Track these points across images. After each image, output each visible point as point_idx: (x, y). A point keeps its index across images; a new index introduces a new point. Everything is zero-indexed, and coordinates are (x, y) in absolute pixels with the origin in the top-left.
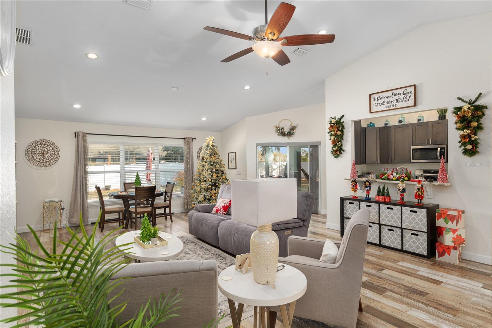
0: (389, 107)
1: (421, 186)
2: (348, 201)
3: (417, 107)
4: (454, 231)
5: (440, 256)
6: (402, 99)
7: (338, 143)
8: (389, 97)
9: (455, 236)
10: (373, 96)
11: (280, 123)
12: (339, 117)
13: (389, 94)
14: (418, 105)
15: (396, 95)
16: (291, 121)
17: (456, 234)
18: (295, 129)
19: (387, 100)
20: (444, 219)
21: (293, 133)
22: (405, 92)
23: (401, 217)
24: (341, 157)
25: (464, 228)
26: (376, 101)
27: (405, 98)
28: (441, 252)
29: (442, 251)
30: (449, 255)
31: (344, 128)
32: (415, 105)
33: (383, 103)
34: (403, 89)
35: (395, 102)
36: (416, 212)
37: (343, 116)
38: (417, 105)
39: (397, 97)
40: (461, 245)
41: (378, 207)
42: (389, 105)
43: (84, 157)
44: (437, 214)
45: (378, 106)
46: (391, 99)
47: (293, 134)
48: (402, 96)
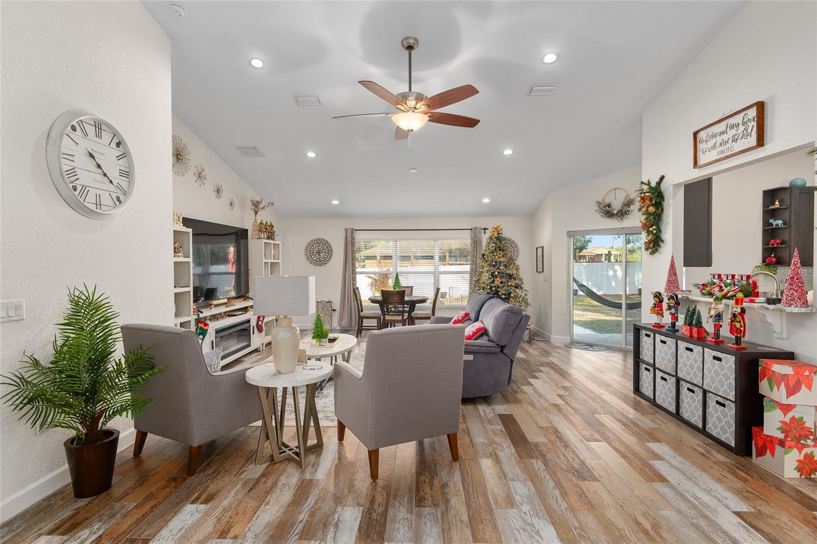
0: (722, 152)
2: (645, 333)
3: (764, 147)
4: (786, 408)
5: (758, 455)
6: (741, 136)
7: (652, 227)
8: (722, 133)
9: (787, 419)
10: (702, 135)
11: (606, 195)
12: (657, 179)
13: (721, 127)
14: (767, 144)
15: (732, 127)
16: (626, 191)
17: (790, 415)
18: (633, 204)
19: (719, 139)
20: (768, 379)
21: (628, 211)
22: (745, 120)
23: (702, 367)
24: (660, 254)
26: (704, 144)
27: (745, 132)
28: (760, 447)
29: (761, 444)
30: (773, 457)
31: (664, 201)
32: (761, 142)
33: (714, 147)
34: (741, 116)
35: (730, 141)
36: (720, 359)
37: (662, 178)
38: (765, 144)
39: (733, 132)
40: (802, 442)
41: (675, 346)
42: (722, 148)
43: (352, 255)
44: (760, 368)
45: (707, 153)
46: (725, 137)
47: (626, 214)
48: (741, 128)
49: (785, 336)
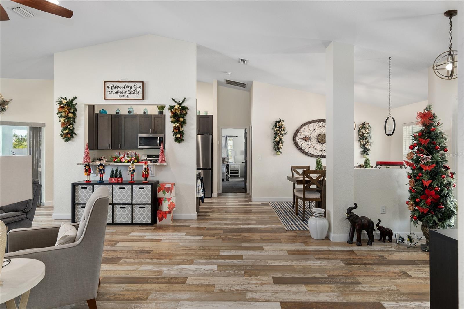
0: (122, 96)
1: (147, 166)
2: (80, 186)
3: (144, 100)
4: (169, 199)
5: (160, 221)
6: (133, 92)
7: (69, 125)
8: (122, 87)
9: (169, 204)
10: (107, 84)
12: (71, 99)
13: (122, 85)
14: (145, 100)
15: (128, 87)
17: (170, 202)
18: (7, 105)
19: (120, 90)
20: (162, 191)
21: (4, 109)
22: (136, 86)
23: (131, 194)
24: (73, 141)
25: (175, 196)
26: (110, 89)
27: (135, 91)
28: (160, 218)
29: (161, 216)
30: (166, 219)
31: (76, 111)
32: (143, 99)
33: (117, 92)
34: (134, 83)
35: (127, 93)
36: (143, 188)
37: (75, 98)
38: (144, 99)
39: (129, 89)
40: (173, 210)
41: (111, 189)
42: (122, 94)
44: (158, 188)
45: (112, 94)
46: (124, 90)
48: (133, 89)
49: (155, 175)
